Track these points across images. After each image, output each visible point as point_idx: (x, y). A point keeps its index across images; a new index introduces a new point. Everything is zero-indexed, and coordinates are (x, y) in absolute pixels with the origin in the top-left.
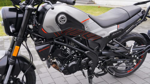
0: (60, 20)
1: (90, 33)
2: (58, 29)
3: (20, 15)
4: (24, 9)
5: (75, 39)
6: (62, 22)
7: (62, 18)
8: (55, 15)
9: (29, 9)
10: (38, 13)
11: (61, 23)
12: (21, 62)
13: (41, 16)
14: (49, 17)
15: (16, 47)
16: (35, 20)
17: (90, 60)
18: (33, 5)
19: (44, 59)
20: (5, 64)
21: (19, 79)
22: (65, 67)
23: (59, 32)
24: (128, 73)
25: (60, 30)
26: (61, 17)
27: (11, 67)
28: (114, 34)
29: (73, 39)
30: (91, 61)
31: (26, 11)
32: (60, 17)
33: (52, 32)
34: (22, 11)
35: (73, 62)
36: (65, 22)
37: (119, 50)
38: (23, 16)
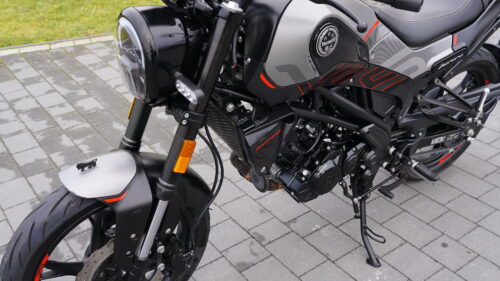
0: (324, 44)
6: (327, 48)
7: (329, 38)
11: (324, 54)
22: (303, 179)
24: (440, 164)
25: (317, 75)
26: (326, 35)
27: (162, 205)
28: (443, 65)
29: (332, 92)
30: (372, 152)
32: (324, 34)
33: (293, 83)
35: (326, 161)
36: (332, 50)
37: (437, 106)
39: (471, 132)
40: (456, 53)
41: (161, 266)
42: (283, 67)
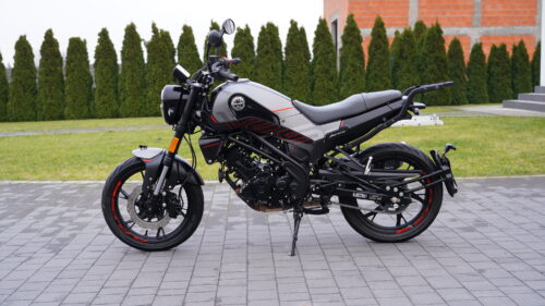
0: (235, 104)
1: (290, 131)
2: (232, 118)
3: (185, 97)
4: (190, 88)
5: (266, 139)
6: (238, 106)
7: (238, 102)
8: (229, 96)
11: (237, 109)
12: (181, 169)
14: (221, 98)
17: (292, 179)
19: (210, 161)
20: (160, 163)
21: (175, 195)
23: (234, 122)
25: (235, 119)
27: (165, 168)
28: (333, 136)
29: (262, 139)
31: (192, 91)
32: (235, 99)
34: (187, 91)
36: (242, 108)
38: (189, 98)
39: (394, 199)
40: (341, 129)
41: (164, 205)
42: (220, 113)
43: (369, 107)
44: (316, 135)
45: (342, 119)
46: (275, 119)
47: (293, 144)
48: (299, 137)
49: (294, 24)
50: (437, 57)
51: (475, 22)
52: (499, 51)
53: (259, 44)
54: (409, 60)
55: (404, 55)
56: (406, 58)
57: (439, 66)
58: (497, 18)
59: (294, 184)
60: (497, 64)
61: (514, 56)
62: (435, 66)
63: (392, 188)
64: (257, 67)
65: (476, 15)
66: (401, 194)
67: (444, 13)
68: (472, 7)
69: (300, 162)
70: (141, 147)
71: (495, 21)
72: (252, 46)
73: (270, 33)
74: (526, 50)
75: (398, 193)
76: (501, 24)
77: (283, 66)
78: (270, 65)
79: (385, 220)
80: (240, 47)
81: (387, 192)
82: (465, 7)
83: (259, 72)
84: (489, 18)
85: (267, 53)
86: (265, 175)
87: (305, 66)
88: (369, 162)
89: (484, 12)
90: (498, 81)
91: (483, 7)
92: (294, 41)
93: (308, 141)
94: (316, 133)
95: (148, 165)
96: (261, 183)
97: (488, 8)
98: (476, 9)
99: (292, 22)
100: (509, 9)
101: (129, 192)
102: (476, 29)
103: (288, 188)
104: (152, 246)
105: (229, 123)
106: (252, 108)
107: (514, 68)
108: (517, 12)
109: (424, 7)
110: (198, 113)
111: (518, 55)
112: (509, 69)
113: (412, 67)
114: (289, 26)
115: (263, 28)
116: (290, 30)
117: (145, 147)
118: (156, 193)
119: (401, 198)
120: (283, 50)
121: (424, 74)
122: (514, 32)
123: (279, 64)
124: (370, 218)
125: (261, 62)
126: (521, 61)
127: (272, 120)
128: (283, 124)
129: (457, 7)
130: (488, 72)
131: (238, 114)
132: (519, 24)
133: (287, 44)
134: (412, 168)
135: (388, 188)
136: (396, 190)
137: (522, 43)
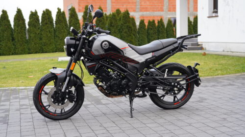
1: (128, 58)
2: (102, 52)
3: (77, 42)
4: (80, 38)
5: (117, 62)
7: (106, 44)
8: (101, 42)
9: (84, 38)
10: (89, 41)
11: (105, 48)
12: (75, 79)
13: (91, 43)
14: (97, 44)
15: (73, 64)
16: (87, 47)
17: (129, 81)
18: (86, 36)
19: (91, 74)
20: (65, 75)
21: (72, 91)
23: (104, 54)
27: (68, 78)
29: (115, 62)
31: (82, 40)
32: (104, 43)
34: (79, 40)
36: (107, 47)
38: (80, 43)
39: (176, 89)
40: (153, 57)
41: (67, 96)
42: (96, 50)
43: (165, 46)
44: (141, 60)
45: (153, 52)
46: (122, 53)
47: (130, 64)
48: (133, 61)
49: (59, 10)
50: (128, 26)
51: (137, 10)
52: (152, 23)
53: (42, 19)
54: (115, 27)
55: (113, 25)
56: (114, 26)
57: (129, 30)
58: (147, 8)
59: (131, 83)
60: (151, 29)
61: (158, 25)
62: (127, 30)
63: (175, 84)
64: (41, 31)
65: (137, 7)
66: (178, 86)
67: (123, 6)
68: (135, 3)
69: (133, 73)
70: (54, 68)
71: (146, 9)
72: (38, 20)
73: (48, 14)
74: (163, 23)
75: (177, 86)
76: (149, 11)
77: (54, 30)
78: (48, 30)
79: (169, 99)
80: (32, 21)
81: (172, 86)
82: (133, 3)
83: (42, 33)
84: (143, 8)
85: (46, 24)
86: (116, 80)
87: (65, 30)
88: (166, 71)
89: (141, 5)
90: (152, 37)
91: (141, 3)
92: (60, 17)
93: (137, 63)
94: (141, 59)
95: (58, 77)
96: (115, 84)
97: (143, 3)
98: (137, 4)
99: (58, 9)
100: (151, 4)
101: (48, 91)
102: (138, 13)
103: (127, 85)
104: (59, 117)
105: (101, 55)
106: (112, 47)
107: (158, 31)
108: (155, 6)
109: (114, 3)
110: (84, 50)
111: (160, 25)
112: (157, 31)
113: (116, 31)
114: (57, 10)
115: (44, 11)
116: (57, 13)
117: (56, 68)
118: (63, 90)
119: (179, 88)
120: (54, 23)
121: (122, 34)
122: (154, 14)
123: (53, 29)
124: (162, 98)
125: (44, 28)
126: (161, 27)
127: (120, 53)
128: (125, 55)
129: (129, 3)
130: (148, 33)
131: (106, 50)
132: (156, 11)
133: (56, 19)
134: (181, 74)
135: (173, 84)
136: (176, 84)
137: (161, 19)
